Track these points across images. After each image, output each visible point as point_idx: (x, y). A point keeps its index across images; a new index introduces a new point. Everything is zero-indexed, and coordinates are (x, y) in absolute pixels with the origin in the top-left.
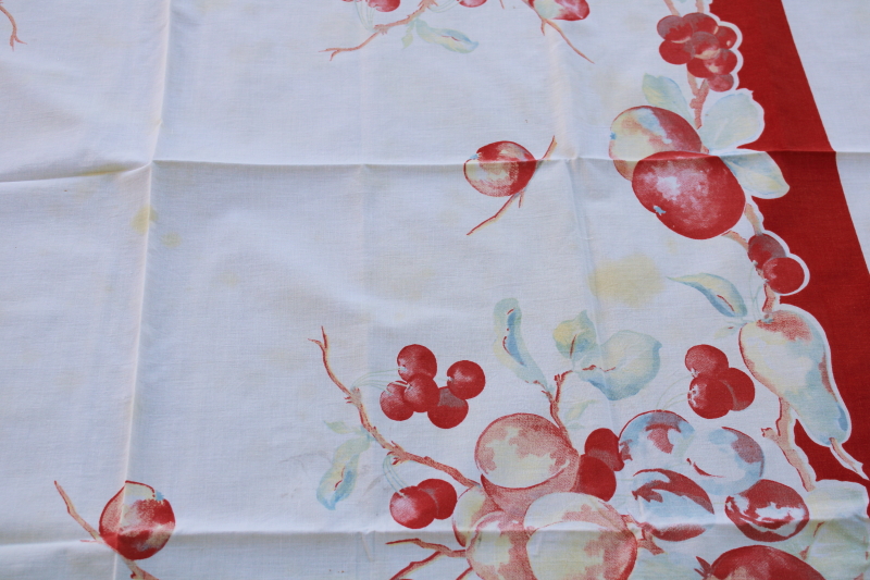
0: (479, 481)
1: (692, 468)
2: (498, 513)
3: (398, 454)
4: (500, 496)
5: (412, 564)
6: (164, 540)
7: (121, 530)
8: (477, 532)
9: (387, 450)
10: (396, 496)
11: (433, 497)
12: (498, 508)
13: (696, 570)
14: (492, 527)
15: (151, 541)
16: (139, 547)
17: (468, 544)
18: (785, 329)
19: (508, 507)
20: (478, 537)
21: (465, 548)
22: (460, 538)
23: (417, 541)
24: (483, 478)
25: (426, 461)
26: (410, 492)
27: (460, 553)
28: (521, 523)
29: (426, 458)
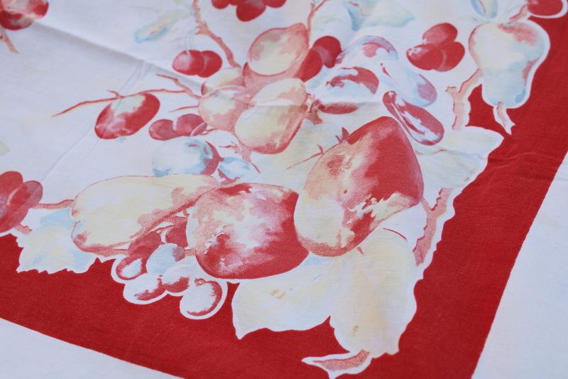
0: (242, 65)
1: (381, 68)
2: (241, 87)
3: (203, 29)
4: (250, 77)
5: (162, 90)
6: (29, 24)
7: (9, 8)
8: (217, 91)
9: (197, 25)
10: (185, 53)
11: (206, 63)
12: (243, 84)
13: (337, 137)
14: (230, 93)
15: (21, 21)
16: (13, 22)
17: (207, 95)
18: (519, 34)
19: (249, 85)
20: (215, 94)
21: (203, 96)
22: (203, 89)
23: (176, 80)
24: (246, 65)
25: (219, 40)
26: (195, 54)
27: (198, 97)
28: (251, 98)
29: (219, 38)
